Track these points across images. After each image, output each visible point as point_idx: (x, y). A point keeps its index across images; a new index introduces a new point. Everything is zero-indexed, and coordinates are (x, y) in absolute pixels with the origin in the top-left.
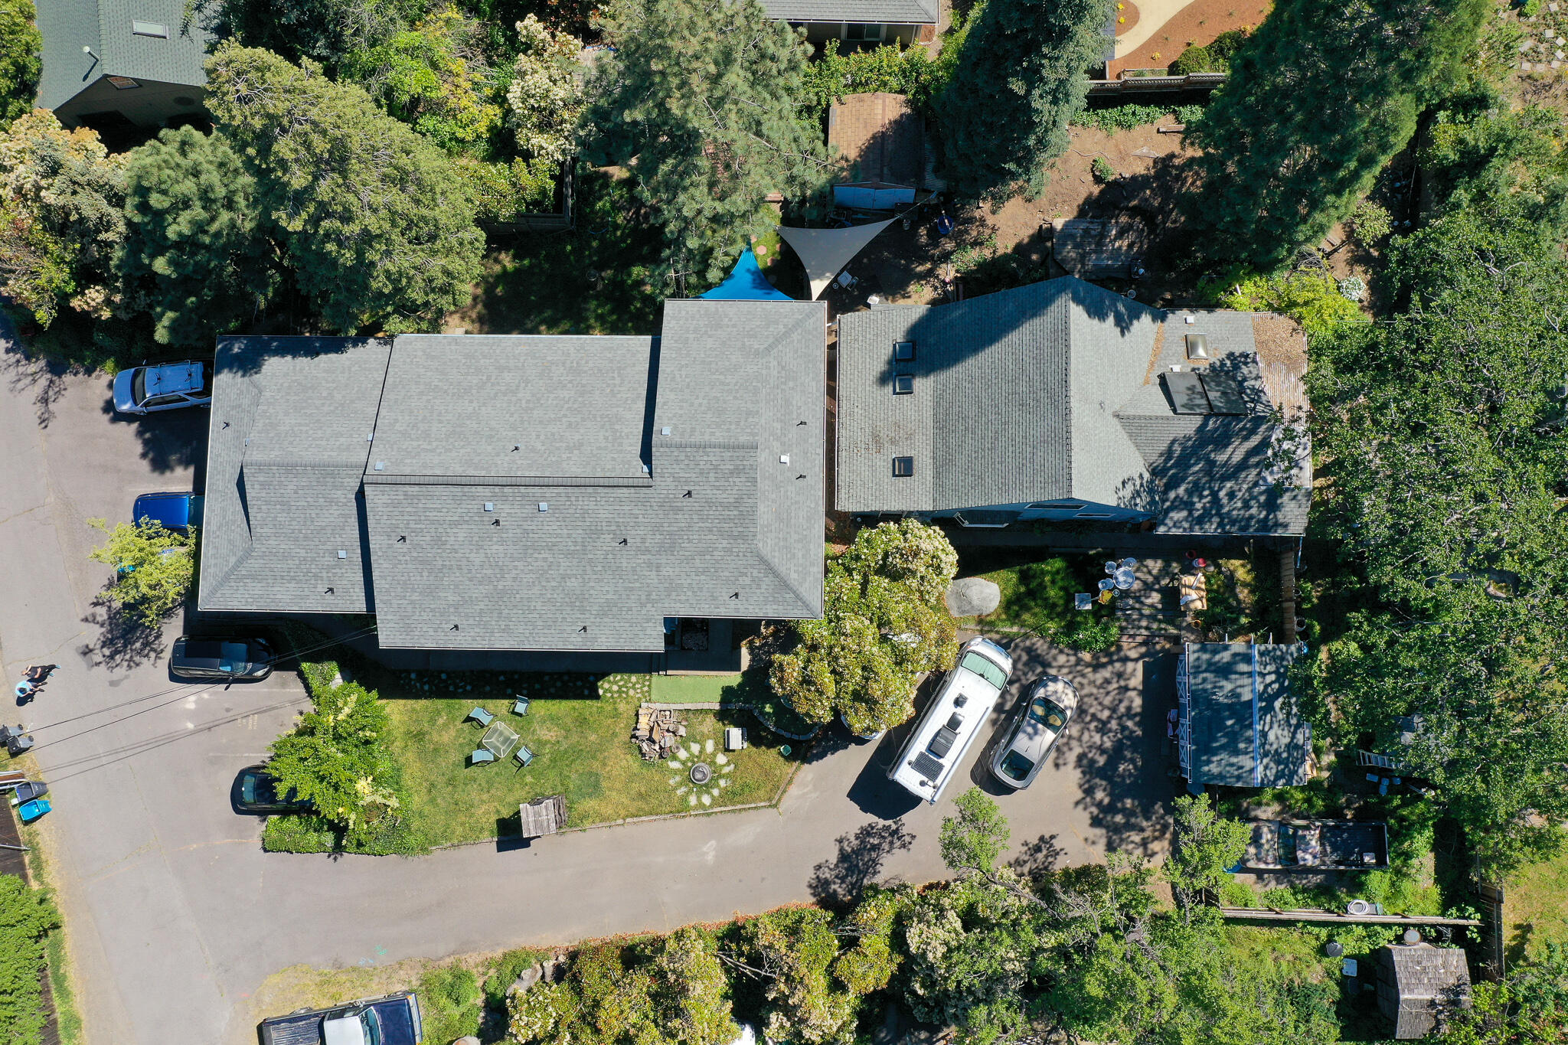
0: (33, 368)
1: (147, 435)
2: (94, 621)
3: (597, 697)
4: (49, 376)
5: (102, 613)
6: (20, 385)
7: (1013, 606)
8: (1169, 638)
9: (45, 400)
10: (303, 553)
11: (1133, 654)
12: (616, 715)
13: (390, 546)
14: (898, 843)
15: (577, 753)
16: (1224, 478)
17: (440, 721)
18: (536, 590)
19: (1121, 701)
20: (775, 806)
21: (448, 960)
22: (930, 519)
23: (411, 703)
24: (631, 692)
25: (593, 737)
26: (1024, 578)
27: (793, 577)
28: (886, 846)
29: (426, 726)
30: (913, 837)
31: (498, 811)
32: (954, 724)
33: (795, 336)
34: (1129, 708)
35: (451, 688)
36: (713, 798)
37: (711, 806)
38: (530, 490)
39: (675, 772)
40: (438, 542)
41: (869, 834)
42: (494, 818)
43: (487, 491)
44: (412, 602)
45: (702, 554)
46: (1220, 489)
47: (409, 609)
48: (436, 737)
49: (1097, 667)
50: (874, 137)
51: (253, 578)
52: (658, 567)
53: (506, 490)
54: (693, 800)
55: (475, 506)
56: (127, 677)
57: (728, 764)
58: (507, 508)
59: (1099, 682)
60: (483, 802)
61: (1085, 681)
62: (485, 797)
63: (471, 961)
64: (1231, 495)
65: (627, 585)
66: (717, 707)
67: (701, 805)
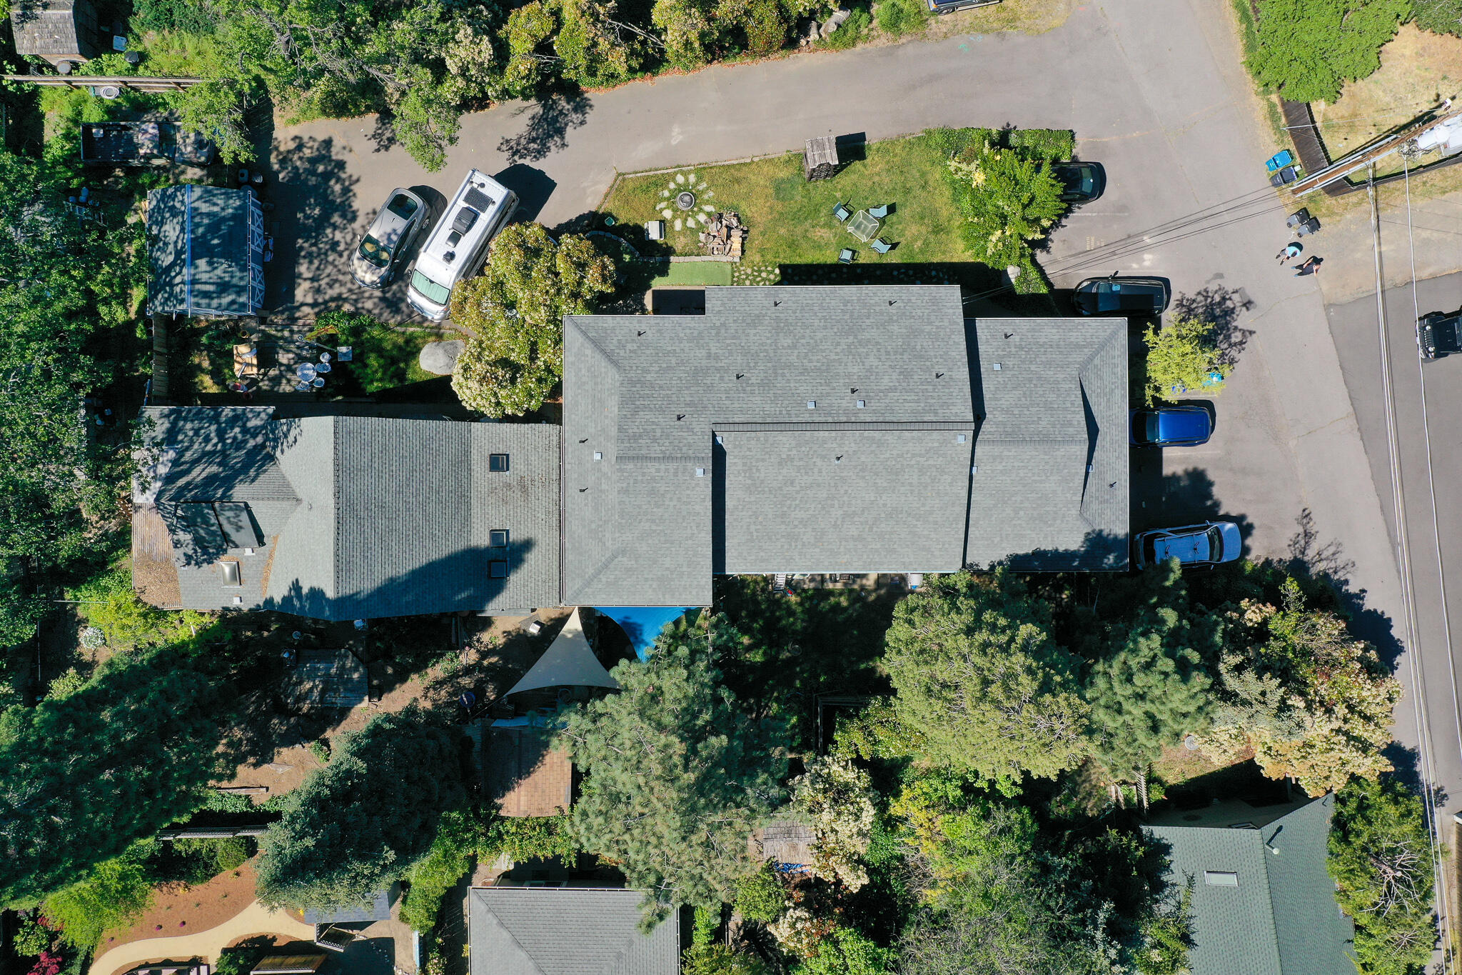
0: (1321, 566)
1: (1209, 503)
2: (1244, 332)
3: (781, 267)
4: (1306, 559)
5: (1237, 337)
6: (1332, 550)
7: (410, 350)
8: (272, 324)
9: (1307, 535)
10: (1033, 367)
11: (306, 310)
12: (762, 251)
13: (950, 370)
14: (513, 143)
15: (798, 217)
16: (213, 453)
17: (919, 243)
18: (819, 335)
19: (318, 269)
20: (619, 175)
21: (903, 40)
22: (477, 416)
23: (947, 259)
24: (749, 271)
25: (782, 231)
26: (401, 375)
27: (589, 351)
28: (523, 141)
29: (932, 238)
30: (499, 149)
31: (865, 166)
32: (455, 238)
33: (591, 571)
34: (311, 262)
35: (911, 272)
36: (674, 180)
37: (676, 173)
38: (823, 419)
39: (707, 202)
40: (906, 374)
41: (539, 152)
42: (868, 161)
43: (862, 417)
44: (930, 323)
45: (669, 368)
46: (216, 445)
47: (933, 318)
48: (923, 230)
49: (339, 298)
50: (529, 774)
51: (1078, 346)
52: (709, 356)
53: (844, 419)
54: (692, 178)
55: (874, 405)
56: (1208, 282)
57: (661, 210)
58: (844, 404)
59: (337, 285)
60: (878, 174)
61: (349, 285)
62: (876, 179)
63: (883, 40)
64: (207, 439)
65: (737, 342)
66: (672, 259)
67: (685, 174)
